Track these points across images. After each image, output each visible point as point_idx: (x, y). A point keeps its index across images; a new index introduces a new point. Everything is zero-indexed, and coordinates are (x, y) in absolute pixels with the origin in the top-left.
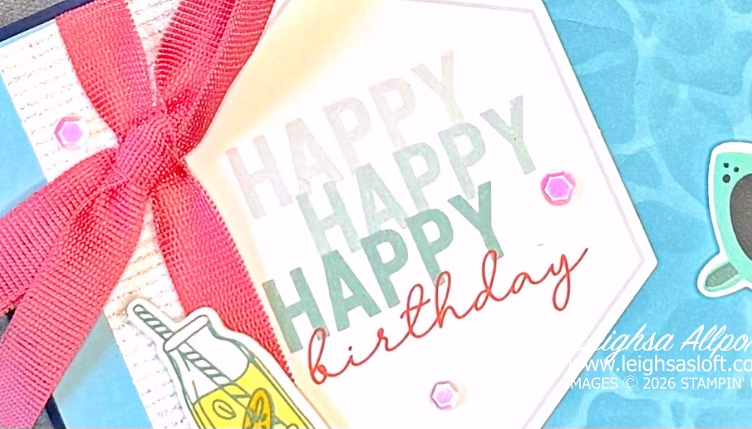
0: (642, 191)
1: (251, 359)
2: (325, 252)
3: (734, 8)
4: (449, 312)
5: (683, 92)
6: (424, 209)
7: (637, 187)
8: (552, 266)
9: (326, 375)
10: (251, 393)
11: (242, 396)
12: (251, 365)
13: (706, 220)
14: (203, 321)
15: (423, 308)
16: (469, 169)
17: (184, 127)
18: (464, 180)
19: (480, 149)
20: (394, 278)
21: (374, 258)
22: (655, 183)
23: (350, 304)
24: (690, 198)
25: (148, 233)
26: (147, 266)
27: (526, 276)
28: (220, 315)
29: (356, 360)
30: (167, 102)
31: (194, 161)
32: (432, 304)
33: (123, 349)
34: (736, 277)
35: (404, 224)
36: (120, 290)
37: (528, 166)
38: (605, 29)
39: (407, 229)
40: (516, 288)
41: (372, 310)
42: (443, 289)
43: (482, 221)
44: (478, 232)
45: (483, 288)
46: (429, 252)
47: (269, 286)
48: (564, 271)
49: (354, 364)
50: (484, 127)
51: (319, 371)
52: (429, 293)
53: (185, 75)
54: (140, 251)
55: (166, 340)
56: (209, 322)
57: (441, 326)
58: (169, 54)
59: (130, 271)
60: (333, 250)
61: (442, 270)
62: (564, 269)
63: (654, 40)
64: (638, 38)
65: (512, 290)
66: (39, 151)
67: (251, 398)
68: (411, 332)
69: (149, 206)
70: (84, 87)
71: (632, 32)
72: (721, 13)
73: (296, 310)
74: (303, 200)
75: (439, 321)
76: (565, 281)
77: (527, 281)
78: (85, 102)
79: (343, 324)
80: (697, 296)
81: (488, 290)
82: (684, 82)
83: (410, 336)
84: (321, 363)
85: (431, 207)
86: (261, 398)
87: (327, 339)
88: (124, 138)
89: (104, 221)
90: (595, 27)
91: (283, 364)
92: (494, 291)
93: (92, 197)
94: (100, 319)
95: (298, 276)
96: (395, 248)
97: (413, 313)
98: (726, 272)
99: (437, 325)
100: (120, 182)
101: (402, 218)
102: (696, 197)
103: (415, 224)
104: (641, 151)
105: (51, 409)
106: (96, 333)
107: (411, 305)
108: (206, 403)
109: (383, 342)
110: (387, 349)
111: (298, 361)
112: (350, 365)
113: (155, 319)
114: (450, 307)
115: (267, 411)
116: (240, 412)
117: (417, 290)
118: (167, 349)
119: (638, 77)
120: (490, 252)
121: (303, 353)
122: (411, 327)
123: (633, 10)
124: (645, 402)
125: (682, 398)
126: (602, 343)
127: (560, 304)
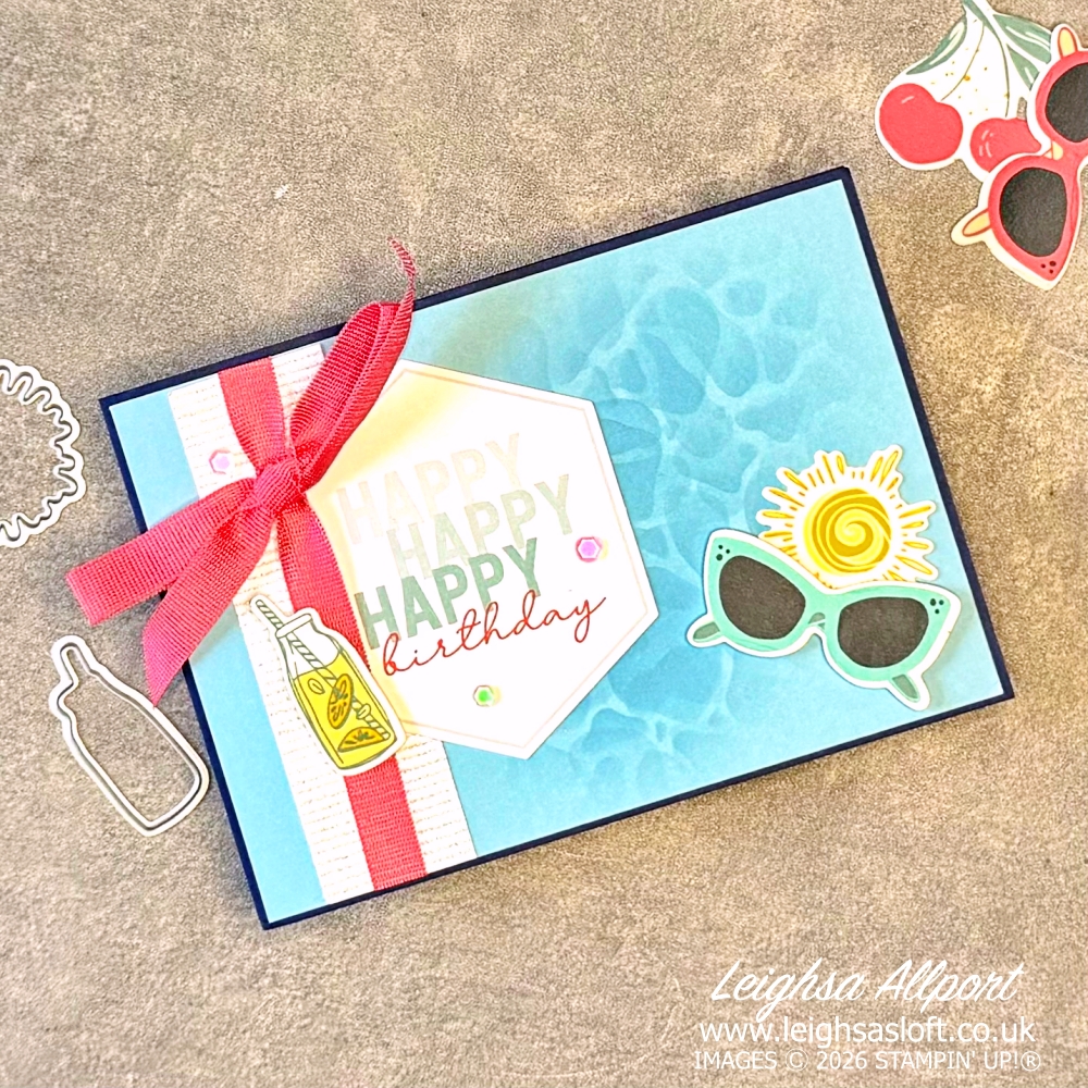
0: (652, 558)
1: (341, 651)
2: (404, 577)
3: (740, 425)
4: (494, 633)
6: (483, 552)
7: (649, 555)
8: (577, 608)
9: (396, 669)
10: (338, 676)
11: (330, 678)
12: (340, 656)
13: (700, 586)
14: (307, 618)
15: (475, 628)
16: (521, 526)
17: (308, 470)
18: (516, 533)
19: (532, 512)
20: (455, 602)
21: (441, 584)
22: (664, 553)
23: (419, 618)
24: (689, 569)
25: (272, 545)
26: (268, 571)
27: (557, 613)
28: (321, 614)
29: (420, 661)
30: (296, 448)
31: (312, 495)
32: (482, 624)
33: (244, 630)
34: (718, 633)
35: (467, 562)
36: (247, 585)
37: (567, 529)
38: (639, 430)
39: (469, 567)
40: (548, 621)
41: (436, 624)
42: (491, 614)
43: (528, 568)
44: (523, 575)
45: (522, 618)
46: (484, 586)
47: (359, 597)
48: (585, 613)
49: (418, 664)
50: (537, 495)
51: (390, 666)
52: (481, 617)
53: (316, 430)
54: (264, 559)
55: (278, 629)
56: (312, 620)
57: (487, 643)
58: (304, 412)
59: (256, 572)
60: (411, 575)
61: (492, 601)
62: (586, 611)
63: (675, 443)
64: (664, 439)
65: (544, 622)
66: (195, 474)
67: (338, 680)
68: (463, 645)
69: (275, 525)
70: (235, 429)
71: (660, 434)
72: (730, 428)
73: (378, 618)
74: (391, 534)
75: (486, 639)
76: (586, 620)
77: (556, 617)
78: (235, 440)
79: (412, 632)
80: (686, 644)
81: (526, 621)
83: (463, 648)
84: (393, 660)
85: (490, 552)
86: (344, 682)
87: (399, 643)
88: (262, 471)
89: (240, 535)
90: (631, 428)
91: (364, 658)
92: (530, 621)
93: (232, 514)
94: (229, 608)
95: (382, 592)
96: (458, 580)
97: (466, 631)
98: (711, 629)
99: (484, 642)
100: (254, 505)
101: (467, 557)
102: (694, 568)
103: (475, 562)
104: (656, 528)
105: (186, 670)
106: (225, 616)
107: (466, 624)
108: (303, 680)
109: (441, 650)
110: (444, 655)
111: (375, 657)
112: (415, 664)
113: (271, 612)
114: (496, 630)
115: (348, 691)
116: (328, 690)
117: (472, 613)
118: (278, 635)
119: (660, 470)
120: (530, 591)
121: (381, 649)
122: (464, 641)
123: (662, 418)
124: (636, 719)
125: (665, 720)
126: (609, 672)
127: (580, 637)
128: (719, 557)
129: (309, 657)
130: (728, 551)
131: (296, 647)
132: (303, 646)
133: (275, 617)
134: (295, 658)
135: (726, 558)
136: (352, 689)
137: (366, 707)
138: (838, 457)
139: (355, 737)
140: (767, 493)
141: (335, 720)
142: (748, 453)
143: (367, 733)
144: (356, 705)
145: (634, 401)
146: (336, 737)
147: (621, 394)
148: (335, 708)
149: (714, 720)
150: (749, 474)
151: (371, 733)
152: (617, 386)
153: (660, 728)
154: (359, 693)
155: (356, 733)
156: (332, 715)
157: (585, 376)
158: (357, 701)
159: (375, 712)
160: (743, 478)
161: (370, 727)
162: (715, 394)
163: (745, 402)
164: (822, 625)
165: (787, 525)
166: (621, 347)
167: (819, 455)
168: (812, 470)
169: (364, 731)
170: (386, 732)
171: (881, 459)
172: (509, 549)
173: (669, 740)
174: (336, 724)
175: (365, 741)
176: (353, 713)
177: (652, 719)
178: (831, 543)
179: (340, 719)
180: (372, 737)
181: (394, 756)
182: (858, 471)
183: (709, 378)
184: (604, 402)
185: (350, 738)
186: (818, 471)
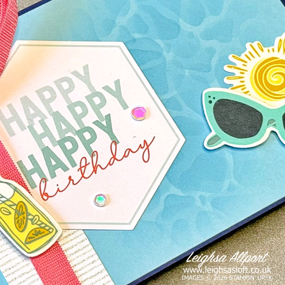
0: (175, 113)
1: (15, 189)
2: (42, 147)
3: (203, 39)
4: (99, 167)
5: (187, 73)
6: (83, 127)
7: (173, 111)
8: (140, 145)
9: (48, 197)
13: (204, 121)
15: (87, 167)
16: (100, 110)
18: (99, 114)
19: (104, 102)
20: (73, 155)
21: (64, 148)
22: (180, 109)
23: (56, 167)
24: (195, 114)
27: (130, 150)
29: (61, 190)
32: (91, 164)
34: (220, 140)
35: (75, 134)
37: (125, 106)
38: (151, 51)
39: (77, 136)
41: (65, 169)
42: (95, 158)
43: (108, 129)
44: (107, 134)
45: (112, 156)
46: (87, 144)
48: (146, 147)
50: (105, 93)
51: (45, 196)
52: (89, 160)
57: (96, 173)
60: (46, 146)
61: (94, 151)
63: (172, 54)
64: (165, 53)
65: (125, 156)
67: (17, 205)
68: (83, 176)
71: (162, 51)
72: (198, 41)
73: (32, 172)
74: (31, 128)
75: (95, 171)
76: (147, 150)
77: (130, 152)
79: (53, 175)
81: (114, 157)
82: (186, 69)
83: (83, 178)
85: (86, 126)
86: (21, 206)
87: (47, 182)
90: (147, 51)
92: (117, 157)
95: (32, 158)
96: (72, 144)
97: (83, 169)
99: (94, 173)
101: (74, 131)
102: (198, 113)
103: (80, 133)
104: (172, 97)
107: (82, 165)
109: (71, 182)
110: (73, 184)
112: (58, 192)
114: (99, 165)
115: (24, 210)
116: (13, 212)
117: (84, 159)
119: (167, 68)
120: (113, 142)
121: (38, 188)
122: (83, 174)
123: (161, 43)
124: (188, 197)
125: (203, 194)
126: (166, 175)
127: (146, 160)
137: (37, 217)
138: (258, 44)
139: (33, 234)
141: (20, 227)
142: (211, 51)
143: (40, 231)
144: (30, 217)
145: (144, 38)
146: (23, 236)
147: (137, 36)
148: (19, 220)
149: (231, 188)
150: (214, 62)
151: (42, 230)
153: (203, 199)
154: (31, 210)
155: (33, 232)
156: (17, 225)
157: (115, 31)
158: (30, 215)
159: (42, 219)
160: (212, 64)
161: (41, 227)
162: (185, 27)
163: (203, 27)
166: (131, 14)
168: (247, 53)
169: (38, 230)
170: (51, 228)
172: (96, 123)
173: (208, 203)
174: (21, 229)
175: (40, 236)
176: (29, 222)
177: (197, 195)
179: (23, 226)
180: (44, 232)
181: (57, 242)
183: (181, 21)
185: (31, 235)
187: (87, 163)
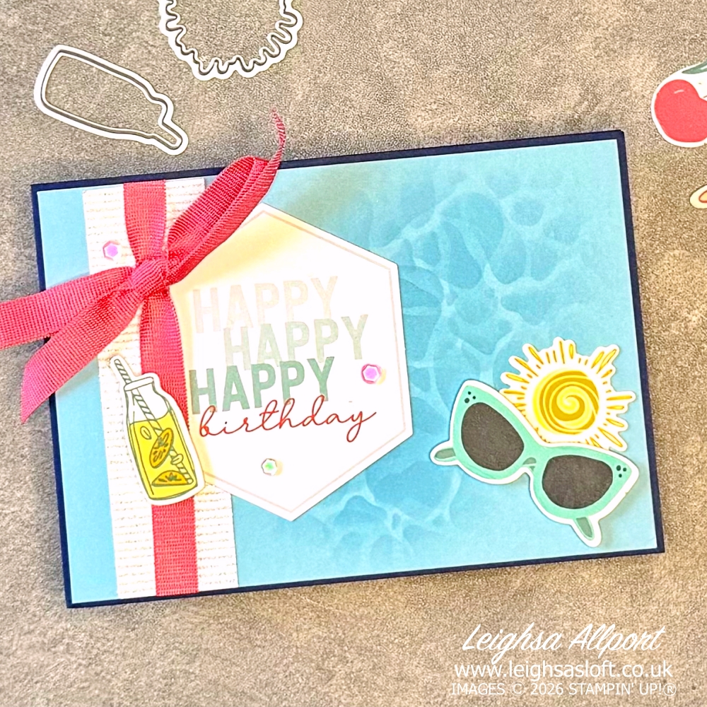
0: (417, 391)
1: (170, 410)
2: (229, 365)
3: (503, 305)
4: (287, 422)
5: (459, 343)
6: (292, 360)
7: (416, 388)
8: (353, 416)
9: (208, 433)
10: (163, 429)
11: (157, 429)
12: (169, 414)
14: (151, 380)
15: (273, 415)
16: (325, 346)
17: (174, 270)
18: (320, 350)
19: (335, 337)
20: (263, 392)
21: (256, 377)
22: (426, 389)
23: (234, 398)
24: (443, 404)
25: (136, 321)
26: (130, 339)
27: (337, 416)
28: (161, 380)
29: (227, 430)
30: (170, 252)
31: (173, 289)
32: (279, 414)
33: (102, 380)
34: (454, 457)
35: (279, 364)
36: (111, 347)
37: (358, 355)
38: (427, 293)
39: (279, 368)
40: (329, 421)
41: (245, 406)
42: (288, 407)
43: (323, 378)
44: (318, 383)
45: (311, 415)
46: (287, 385)
47: (192, 373)
48: (358, 421)
49: (226, 433)
50: (341, 325)
51: (205, 430)
52: (280, 407)
53: (187, 241)
54: (128, 330)
55: (127, 384)
56: (153, 383)
57: (280, 427)
58: (181, 226)
59: (119, 338)
60: (234, 365)
61: (291, 397)
62: (359, 420)
63: (453, 308)
64: (444, 303)
65: (326, 421)
66: (90, 254)
67: (163, 431)
68: (262, 425)
69: (141, 306)
70: (127, 228)
71: (442, 300)
72: (495, 306)
73: (203, 391)
74: (227, 332)
75: (280, 425)
76: (357, 427)
77: (336, 419)
78: (126, 236)
79: (226, 408)
80: (429, 460)
81: (313, 417)
82: (461, 337)
83: (261, 427)
84: (207, 425)
85: (297, 360)
86: (168, 434)
87: (215, 413)
88: (140, 263)
89: (114, 307)
90: (422, 290)
91: (186, 419)
92: (316, 418)
93: (112, 291)
94: (94, 361)
95: (210, 372)
96: (269, 375)
97: (267, 415)
98: (449, 453)
99: (278, 427)
100: (129, 288)
101: (279, 360)
102: (447, 404)
103: (285, 366)
105: (52, 400)
106: (90, 365)
107: (268, 410)
108: (137, 426)
109: (245, 426)
110: (246, 430)
111: (195, 420)
112: (223, 432)
113: (124, 370)
114: (289, 419)
115: (169, 442)
116: (154, 437)
117: (274, 403)
118: (126, 389)
119: (436, 326)
120: (321, 396)
121: (199, 417)
122: (263, 422)
123: (446, 287)
125: (400, 513)
126: (366, 469)
127: (351, 438)
128: (467, 401)
129: (146, 409)
130: (474, 398)
131: (138, 401)
132: (143, 400)
133: (127, 374)
134: (134, 408)
135: (472, 402)
136: (172, 440)
137: (180, 457)
138: (571, 345)
139: (166, 477)
140: (512, 360)
141: (155, 461)
142: (505, 327)
143: (176, 476)
144: (172, 453)
145: (428, 271)
146: (153, 474)
148: (156, 452)
150: (502, 344)
151: (179, 476)
152: (418, 257)
153: (396, 519)
154: (177, 445)
155: (168, 474)
156: (153, 457)
157: (396, 244)
158: (174, 450)
159: (186, 462)
160: (497, 345)
161: (180, 472)
163: (510, 289)
164: (532, 468)
165: (523, 388)
166: (427, 228)
167: (557, 340)
168: (550, 351)
169: (174, 474)
170: (191, 478)
171: (603, 353)
172: (311, 361)
173: (400, 529)
174: (154, 464)
175: (173, 482)
176: (169, 459)
178: (552, 408)
179: (158, 461)
180: (180, 480)
181: (193, 497)
182: (584, 358)
183: (488, 265)
184: (406, 267)
185: (163, 477)
186: (554, 352)
187: (276, 410)
